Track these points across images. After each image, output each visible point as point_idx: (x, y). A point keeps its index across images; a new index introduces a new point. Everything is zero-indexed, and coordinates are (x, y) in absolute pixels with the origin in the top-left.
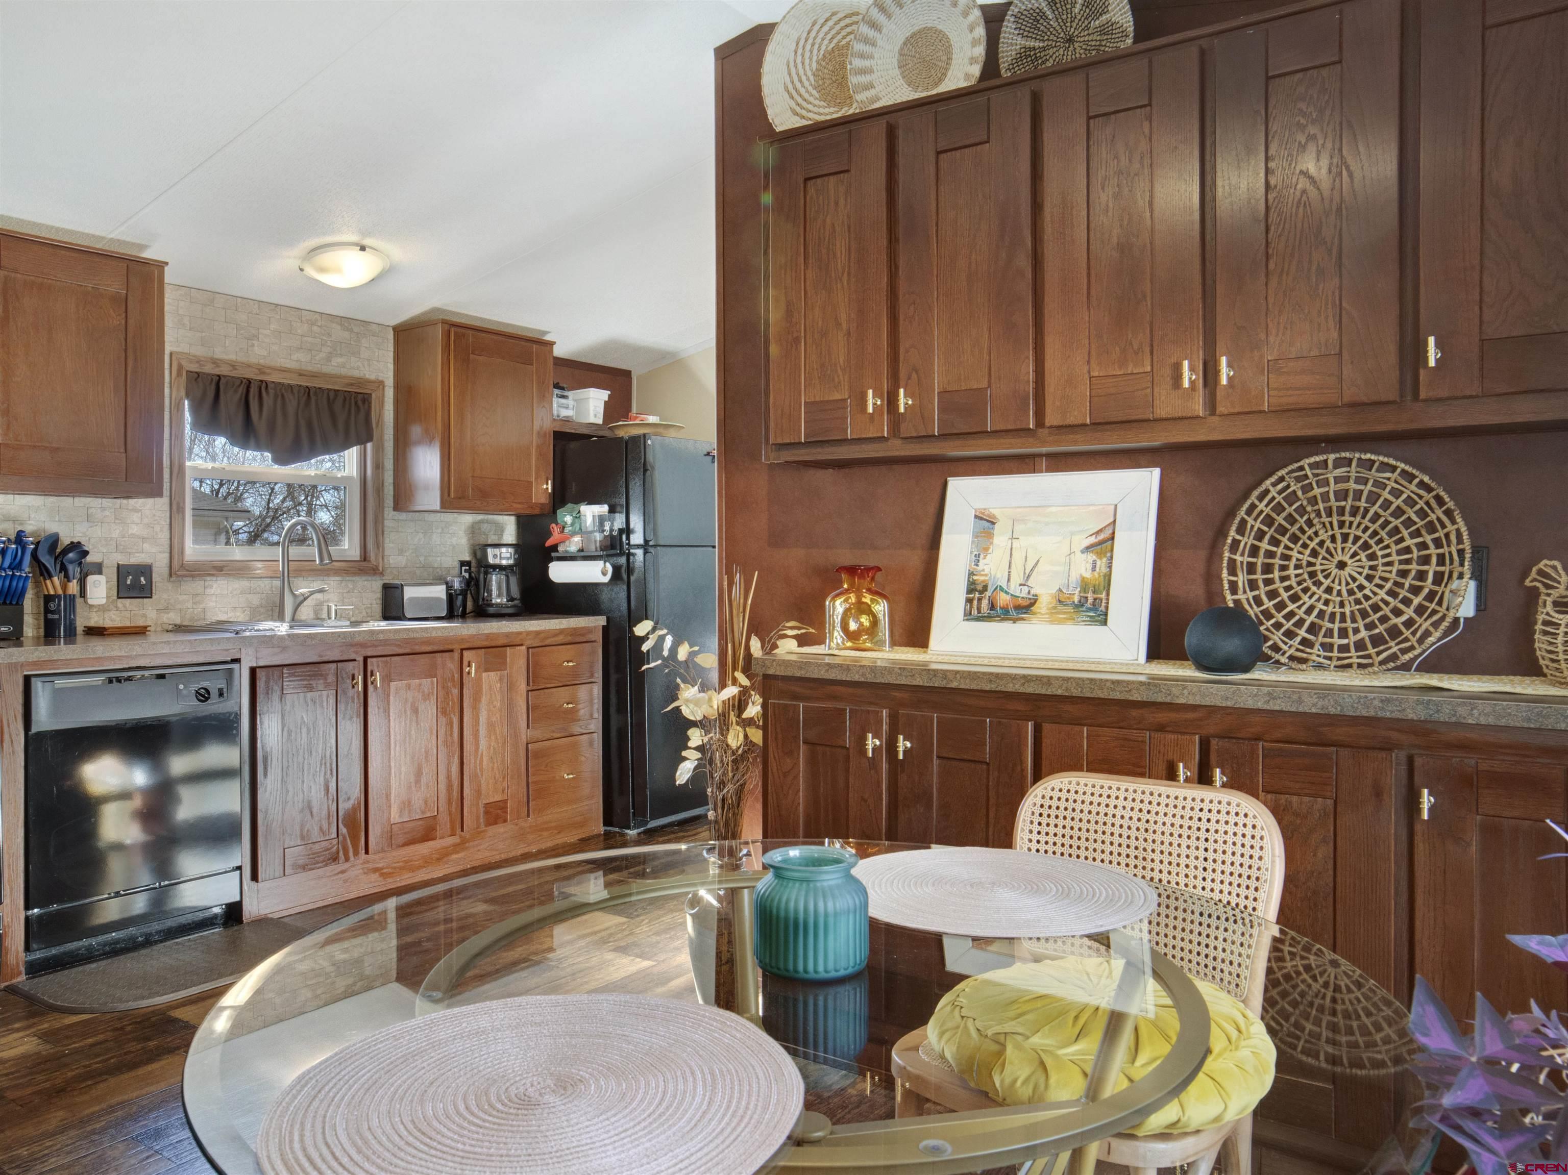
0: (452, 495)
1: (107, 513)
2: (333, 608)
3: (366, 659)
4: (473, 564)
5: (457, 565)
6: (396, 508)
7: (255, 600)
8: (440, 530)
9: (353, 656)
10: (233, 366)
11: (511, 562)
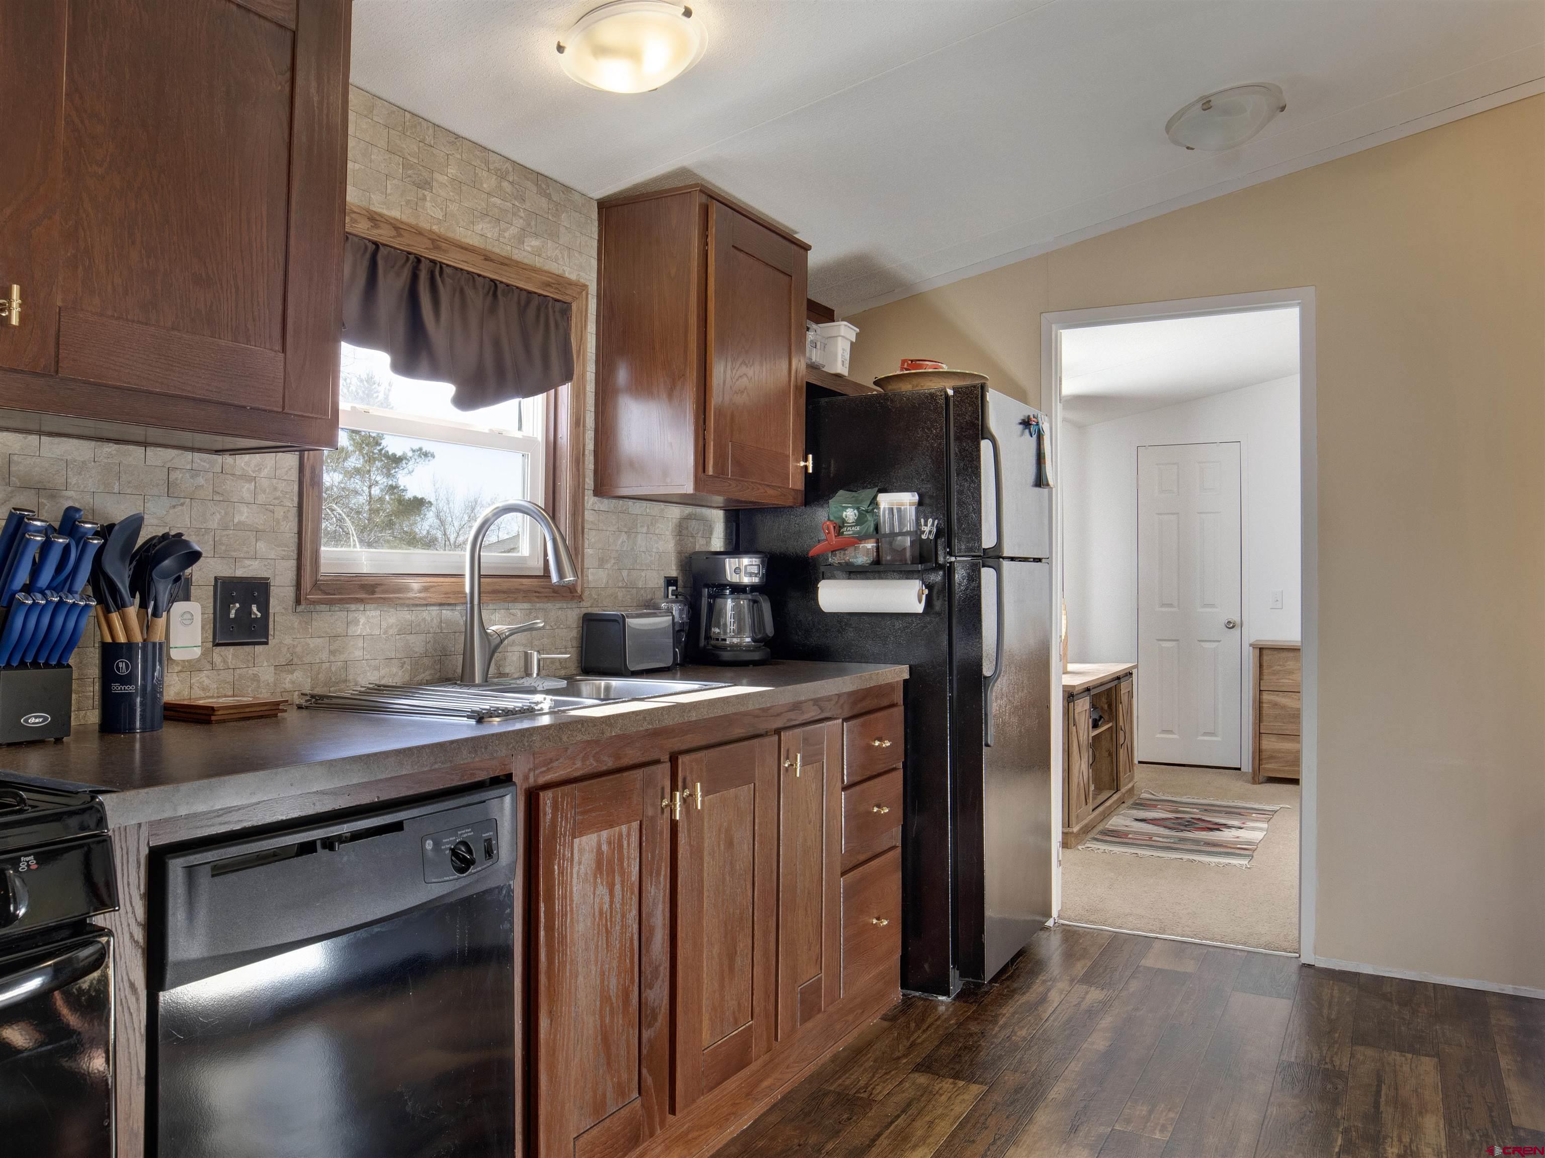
0: (710, 471)
1: (201, 481)
2: (535, 656)
3: (674, 759)
4: (680, 583)
5: (662, 582)
6: (600, 490)
7: (418, 643)
8: (644, 530)
9: (655, 756)
10: (396, 228)
11: (756, 580)
